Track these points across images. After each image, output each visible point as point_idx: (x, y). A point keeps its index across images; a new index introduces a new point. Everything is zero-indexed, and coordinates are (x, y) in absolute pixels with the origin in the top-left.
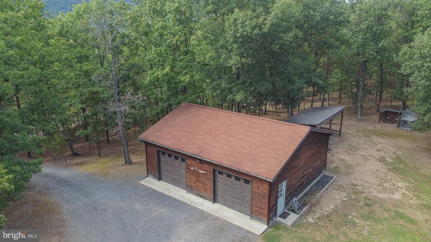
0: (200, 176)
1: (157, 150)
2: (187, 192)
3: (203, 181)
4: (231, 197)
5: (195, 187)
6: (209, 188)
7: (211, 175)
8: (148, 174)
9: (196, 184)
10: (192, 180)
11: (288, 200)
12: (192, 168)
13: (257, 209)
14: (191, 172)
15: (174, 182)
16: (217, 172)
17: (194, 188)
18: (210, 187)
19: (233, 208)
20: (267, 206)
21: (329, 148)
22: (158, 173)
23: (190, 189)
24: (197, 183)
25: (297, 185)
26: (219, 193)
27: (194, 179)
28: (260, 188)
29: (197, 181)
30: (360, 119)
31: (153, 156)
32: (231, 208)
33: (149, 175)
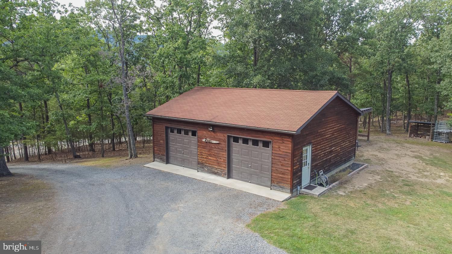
0: (213, 148)
1: (165, 127)
2: (198, 171)
3: (216, 154)
4: (248, 168)
5: (207, 162)
6: (222, 160)
7: (224, 145)
8: (154, 158)
9: (208, 159)
10: (203, 154)
11: (314, 172)
12: (204, 140)
13: (278, 175)
14: (203, 145)
15: (183, 163)
16: (232, 140)
17: (206, 164)
18: (224, 159)
19: (250, 181)
20: (290, 169)
21: (358, 145)
22: (165, 154)
23: (201, 166)
24: (210, 158)
25: (324, 159)
26: (234, 166)
27: (205, 153)
28: (282, 147)
29: (209, 154)
30: (389, 134)
31: (160, 136)
32: (248, 182)
33: (156, 159)
